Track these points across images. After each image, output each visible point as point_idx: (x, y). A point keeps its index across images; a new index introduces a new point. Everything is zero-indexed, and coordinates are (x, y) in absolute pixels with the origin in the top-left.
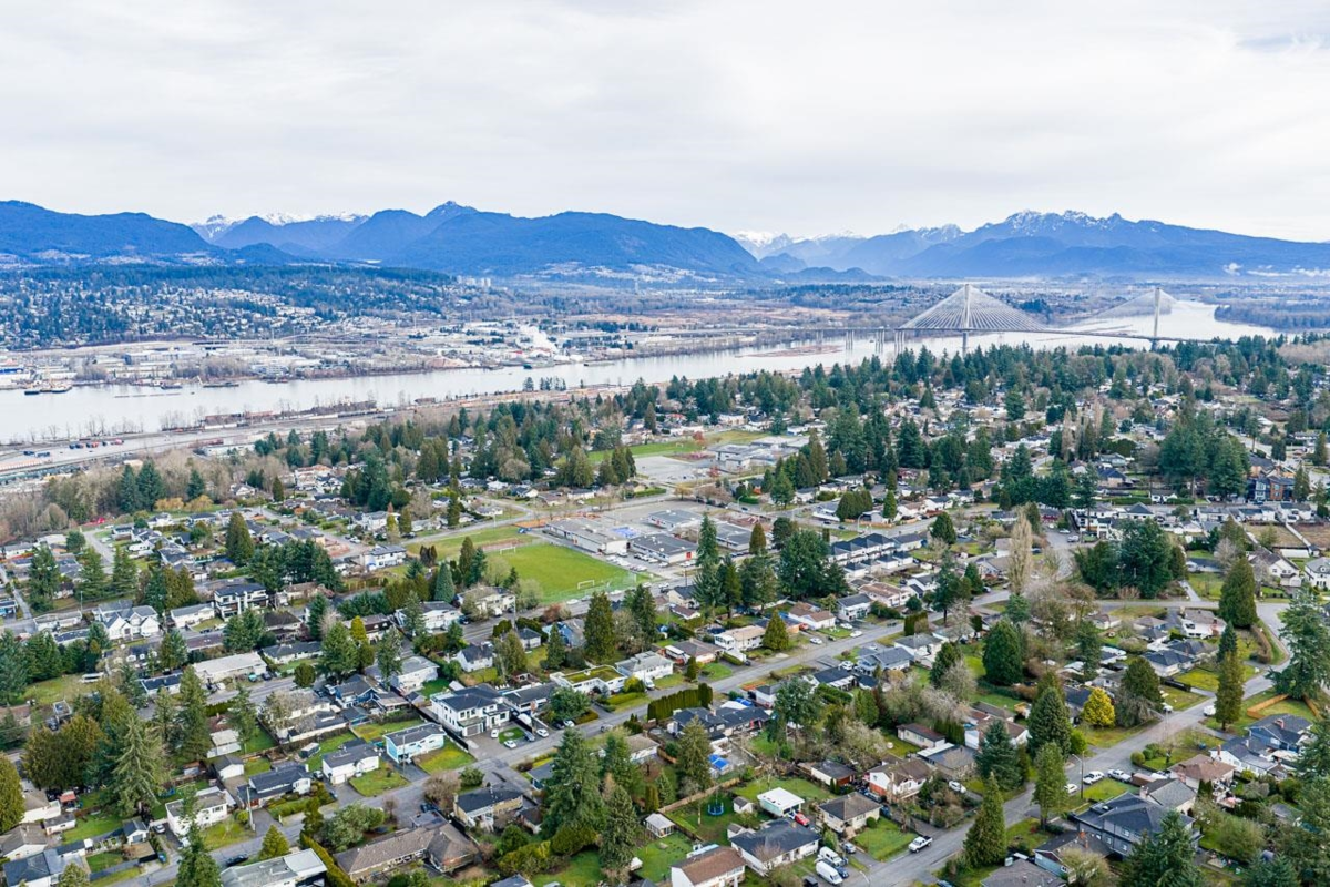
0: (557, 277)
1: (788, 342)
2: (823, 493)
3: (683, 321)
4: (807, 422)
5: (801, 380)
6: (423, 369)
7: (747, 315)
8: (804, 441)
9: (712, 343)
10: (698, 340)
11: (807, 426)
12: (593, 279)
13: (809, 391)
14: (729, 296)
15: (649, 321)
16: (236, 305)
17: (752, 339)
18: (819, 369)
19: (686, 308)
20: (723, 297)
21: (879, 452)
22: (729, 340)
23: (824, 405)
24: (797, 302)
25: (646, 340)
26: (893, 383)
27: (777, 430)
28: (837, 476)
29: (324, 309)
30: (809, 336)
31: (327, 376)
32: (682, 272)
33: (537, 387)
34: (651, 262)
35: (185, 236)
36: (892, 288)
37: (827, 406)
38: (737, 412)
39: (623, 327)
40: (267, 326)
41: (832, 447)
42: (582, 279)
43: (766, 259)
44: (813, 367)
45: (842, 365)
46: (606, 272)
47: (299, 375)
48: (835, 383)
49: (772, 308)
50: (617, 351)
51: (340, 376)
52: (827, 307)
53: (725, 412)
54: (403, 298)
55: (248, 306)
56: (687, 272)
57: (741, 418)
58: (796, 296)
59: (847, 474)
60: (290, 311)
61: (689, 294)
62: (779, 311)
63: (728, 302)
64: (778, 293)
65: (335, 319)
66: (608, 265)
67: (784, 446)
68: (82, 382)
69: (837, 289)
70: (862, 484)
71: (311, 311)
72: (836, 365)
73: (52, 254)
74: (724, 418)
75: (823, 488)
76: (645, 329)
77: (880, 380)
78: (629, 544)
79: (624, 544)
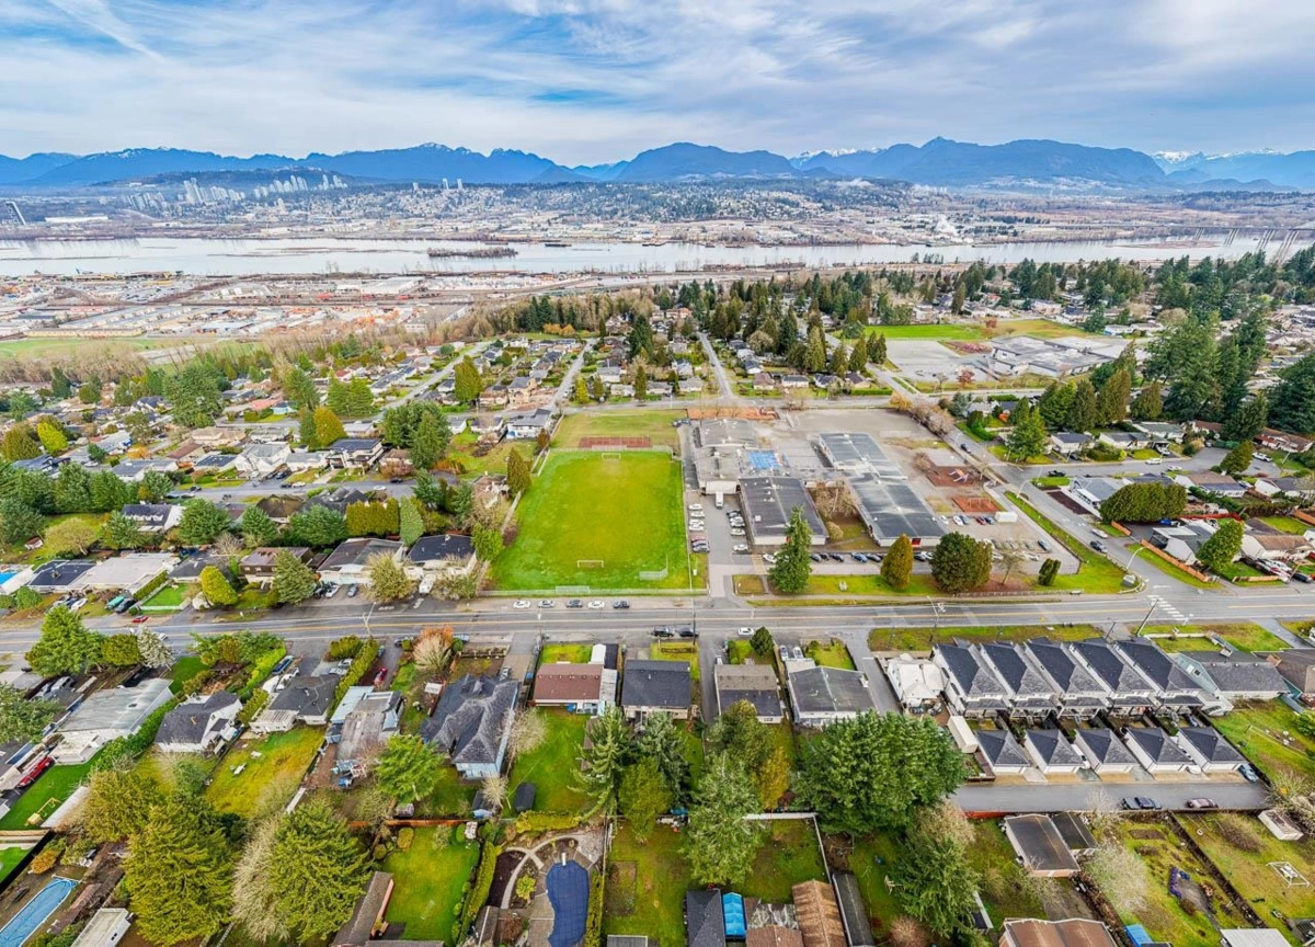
0: (995, 187)
1: (1163, 236)
2: (1101, 447)
3: (1075, 218)
4: (1137, 322)
5: (1158, 270)
6: (858, 243)
7: (1135, 214)
8: (1115, 352)
9: (1087, 234)
10: (1079, 232)
11: (1135, 326)
12: (1022, 188)
13: (1160, 285)
14: (1127, 201)
15: (1044, 216)
16: (778, 200)
17: (1129, 233)
18: (1184, 261)
19: (1084, 208)
20: (1121, 201)
21: (1233, 396)
22: (1106, 233)
23: (1170, 305)
24: (1189, 206)
25: (1032, 230)
26: (1281, 283)
27: (1093, 327)
28: (1139, 418)
29: (828, 204)
30: (1188, 233)
31: (797, 245)
32: (1093, 183)
33: (921, 260)
34: (1070, 175)
35: (782, 162)
36: (1298, 194)
37: (1172, 306)
38: (1058, 300)
39: (1021, 221)
40: (788, 213)
41: (1152, 369)
42: (1013, 188)
43: (1175, 173)
44: (1178, 258)
45: (1214, 259)
46: (1032, 183)
47: (782, 243)
48: (1198, 278)
49: (1160, 210)
50: (1005, 237)
51: (805, 245)
52: (1218, 210)
53: (1044, 298)
54: (878, 198)
55: (785, 201)
56: (1098, 183)
57: (1058, 307)
58: (1190, 201)
59: (1159, 418)
60: (807, 205)
61: (1093, 199)
62: (1168, 212)
63: (1124, 204)
64: (1174, 198)
65: (832, 210)
66: (1035, 178)
67: (1086, 352)
68: (674, 240)
69: (1235, 196)
70: (1179, 441)
71: (820, 205)
72: (1208, 258)
73: (719, 174)
74: (1039, 305)
75: (1105, 438)
76: (1038, 222)
77: (1262, 278)
78: (738, 488)
79: (731, 487)
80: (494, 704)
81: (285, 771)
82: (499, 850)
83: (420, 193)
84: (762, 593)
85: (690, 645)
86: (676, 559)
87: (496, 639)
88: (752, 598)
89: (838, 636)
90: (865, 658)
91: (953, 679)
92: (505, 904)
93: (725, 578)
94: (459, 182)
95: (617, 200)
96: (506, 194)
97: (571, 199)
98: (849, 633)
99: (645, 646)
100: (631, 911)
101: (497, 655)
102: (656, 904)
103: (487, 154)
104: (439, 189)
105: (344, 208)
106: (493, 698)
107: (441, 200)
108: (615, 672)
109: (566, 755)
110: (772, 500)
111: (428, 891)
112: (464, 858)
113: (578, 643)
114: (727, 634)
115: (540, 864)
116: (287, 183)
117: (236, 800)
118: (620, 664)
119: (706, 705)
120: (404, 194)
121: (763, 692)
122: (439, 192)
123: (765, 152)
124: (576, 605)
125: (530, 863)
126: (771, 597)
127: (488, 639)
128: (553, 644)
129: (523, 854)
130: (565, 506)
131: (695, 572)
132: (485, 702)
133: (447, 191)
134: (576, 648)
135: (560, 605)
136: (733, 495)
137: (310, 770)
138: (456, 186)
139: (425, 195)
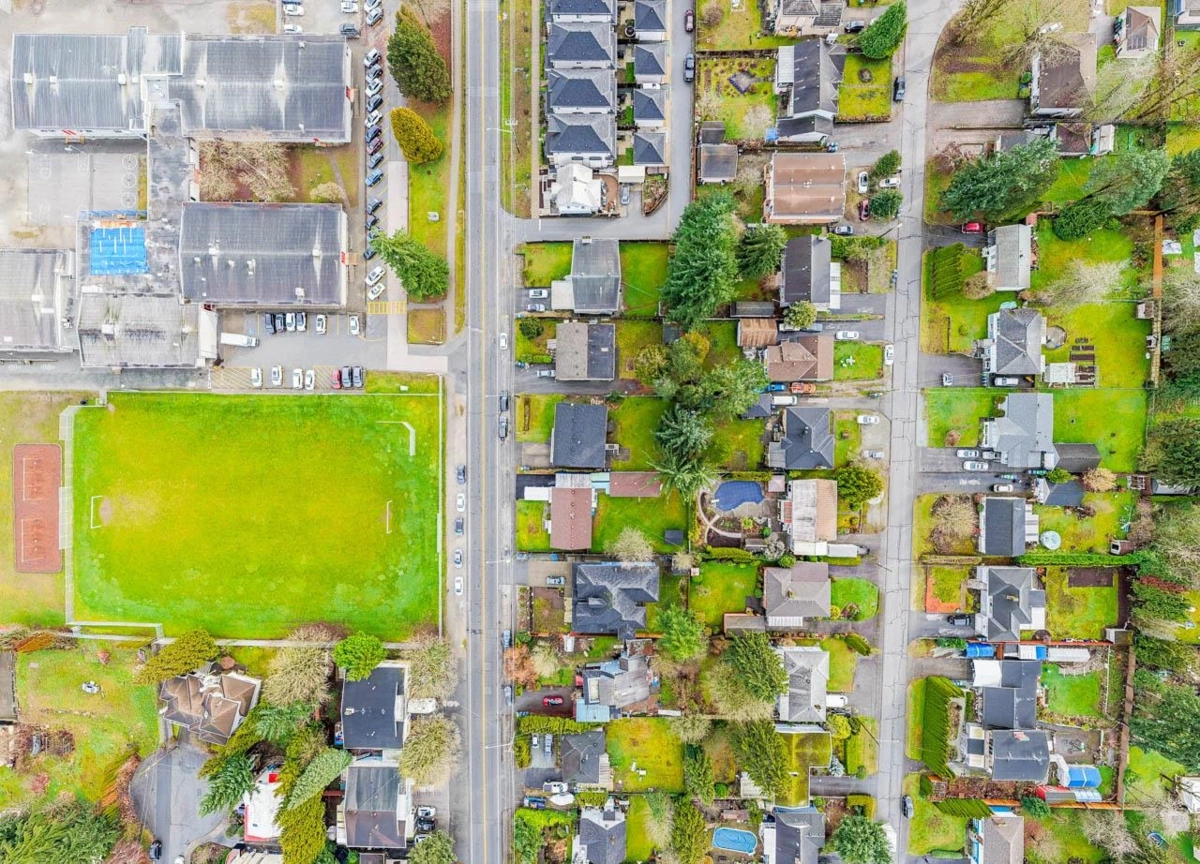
78: (208, 307)
79: (208, 320)
80: (611, 582)
81: (643, 735)
82: (709, 548)
84: (441, 312)
85: (519, 402)
86: (375, 410)
87: (506, 602)
88: (451, 326)
89: (513, 245)
90: (541, 229)
91: (586, 155)
92: (738, 535)
93: (411, 352)
98: (505, 234)
99: (519, 447)
100: (744, 452)
101: (529, 595)
102: (741, 437)
106: (606, 584)
108: (558, 476)
109: (636, 510)
110: (252, 264)
111: (729, 589)
112: (709, 571)
113: (514, 516)
114: (505, 362)
115: (717, 517)
117: (664, 759)
118: (550, 471)
119: (593, 391)
121: (590, 337)
124: (459, 526)
125: (716, 524)
126: (450, 304)
127: (505, 611)
128: (515, 541)
129: (710, 530)
130: (251, 568)
131: (403, 388)
132: (614, 590)
134: (521, 517)
135: (459, 543)
136: (220, 318)
137: (644, 715)
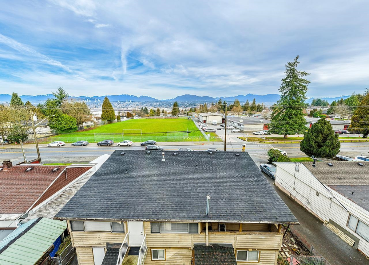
83: (120, 103)
94: (130, 100)
95: (171, 104)
96: (142, 103)
97: (159, 104)
103: (139, 97)
104: (124, 102)
105: (99, 105)
107: (125, 104)
116: (86, 101)
120: (115, 103)
122: (125, 103)
123: (208, 96)
133: (127, 103)
138: (129, 102)
139: (121, 103)
